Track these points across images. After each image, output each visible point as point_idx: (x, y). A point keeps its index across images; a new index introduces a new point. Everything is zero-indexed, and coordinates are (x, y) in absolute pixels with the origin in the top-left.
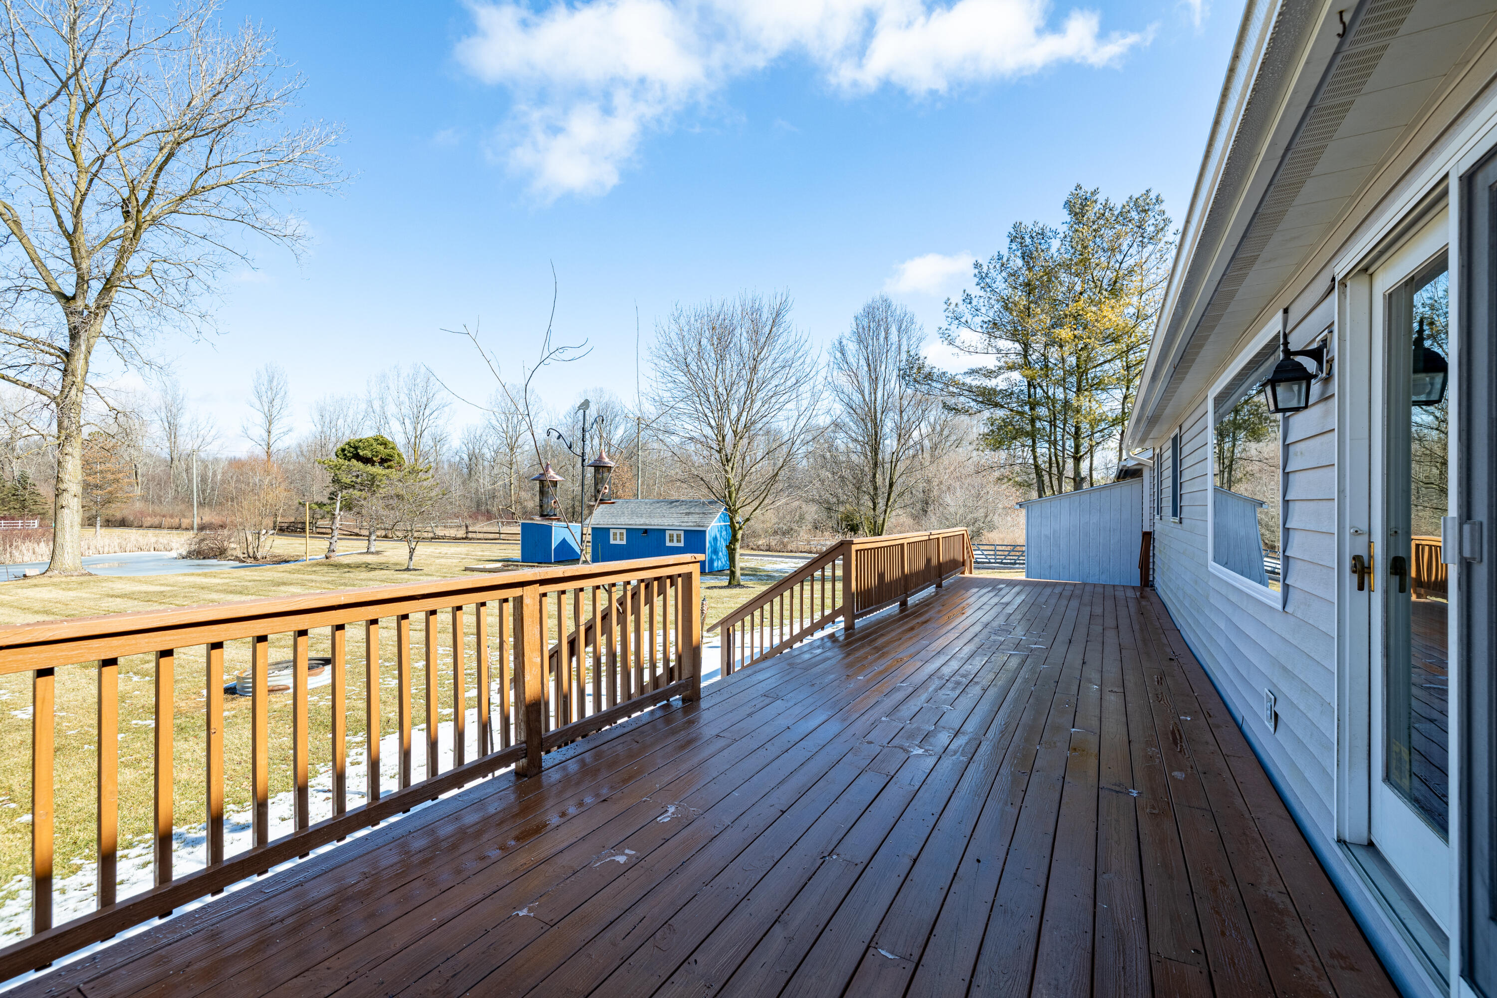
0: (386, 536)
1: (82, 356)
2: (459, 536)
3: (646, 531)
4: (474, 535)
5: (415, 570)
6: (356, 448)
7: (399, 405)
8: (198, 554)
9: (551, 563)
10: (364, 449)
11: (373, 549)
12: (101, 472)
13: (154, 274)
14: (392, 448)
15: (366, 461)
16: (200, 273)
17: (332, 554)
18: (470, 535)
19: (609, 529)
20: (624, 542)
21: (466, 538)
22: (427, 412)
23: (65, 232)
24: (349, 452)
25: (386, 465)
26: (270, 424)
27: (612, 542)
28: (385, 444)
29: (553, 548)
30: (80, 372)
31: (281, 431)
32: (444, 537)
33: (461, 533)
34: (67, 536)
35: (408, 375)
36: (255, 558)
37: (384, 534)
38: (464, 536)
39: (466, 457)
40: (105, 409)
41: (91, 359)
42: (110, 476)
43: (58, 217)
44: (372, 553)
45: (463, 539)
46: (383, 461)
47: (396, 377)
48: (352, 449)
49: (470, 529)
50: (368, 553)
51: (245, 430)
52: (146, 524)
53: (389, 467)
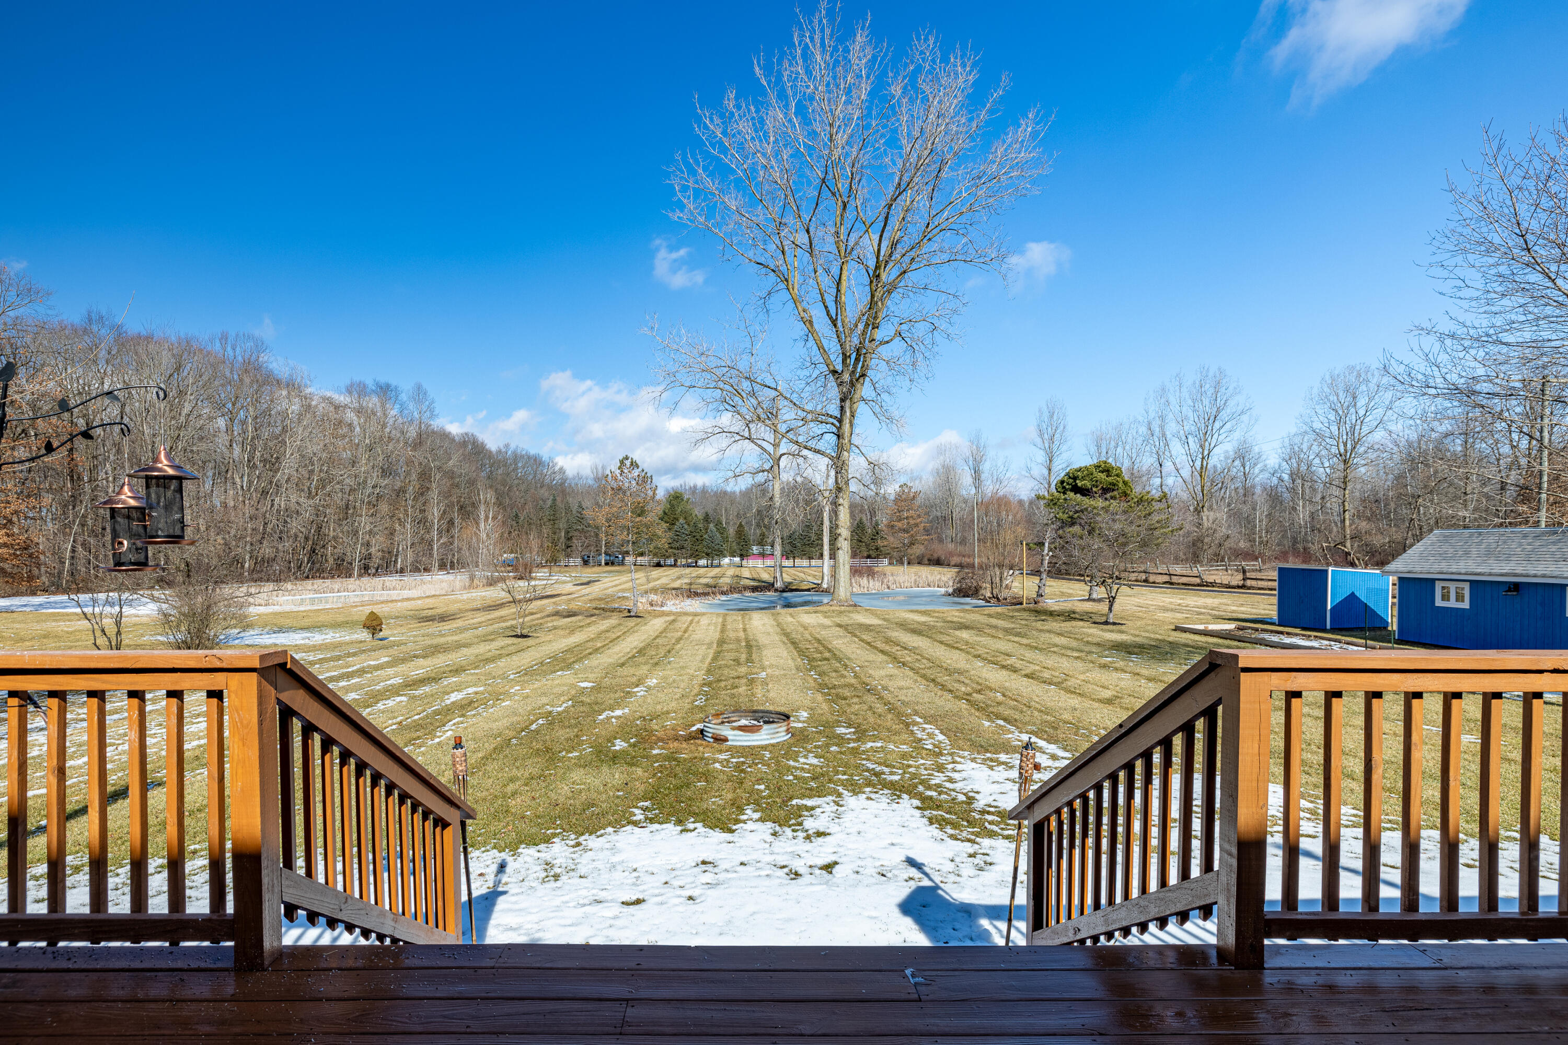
0: (1146, 581)
1: (848, 421)
2: (1234, 583)
3: (1516, 587)
4: (1254, 583)
5: (1114, 624)
6: (1075, 478)
7: (1181, 422)
8: (962, 592)
9: (1324, 630)
10: (1083, 478)
11: (1094, 596)
12: (907, 518)
13: (903, 335)
14: (1117, 475)
15: (1084, 492)
16: (942, 325)
17: (1040, 599)
18: (1249, 583)
19: (1433, 581)
20: (1466, 605)
21: (1243, 587)
22: (1217, 425)
23: (831, 318)
24: (1068, 484)
25: (1108, 496)
26: (1050, 461)
27: (1439, 603)
28: (1108, 471)
29: (1329, 607)
30: (847, 434)
31: (1060, 467)
32: (1213, 584)
33: (1237, 579)
34: (842, 573)
35: (1194, 383)
36: (998, 599)
37: (1144, 577)
38: (1241, 583)
39: (1286, 477)
40: (864, 464)
41: (856, 421)
42: (912, 522)
43: (826, 307)
44: (1094, 600)
45: (1239, 587)
46: (1105, 490)
47: (1177, 388)
48: (1071, 481)
49: (1248, 575)
50: (1089, 600)
51: (1029, 470)
52: (953, 563)
53: (1113, 498)
